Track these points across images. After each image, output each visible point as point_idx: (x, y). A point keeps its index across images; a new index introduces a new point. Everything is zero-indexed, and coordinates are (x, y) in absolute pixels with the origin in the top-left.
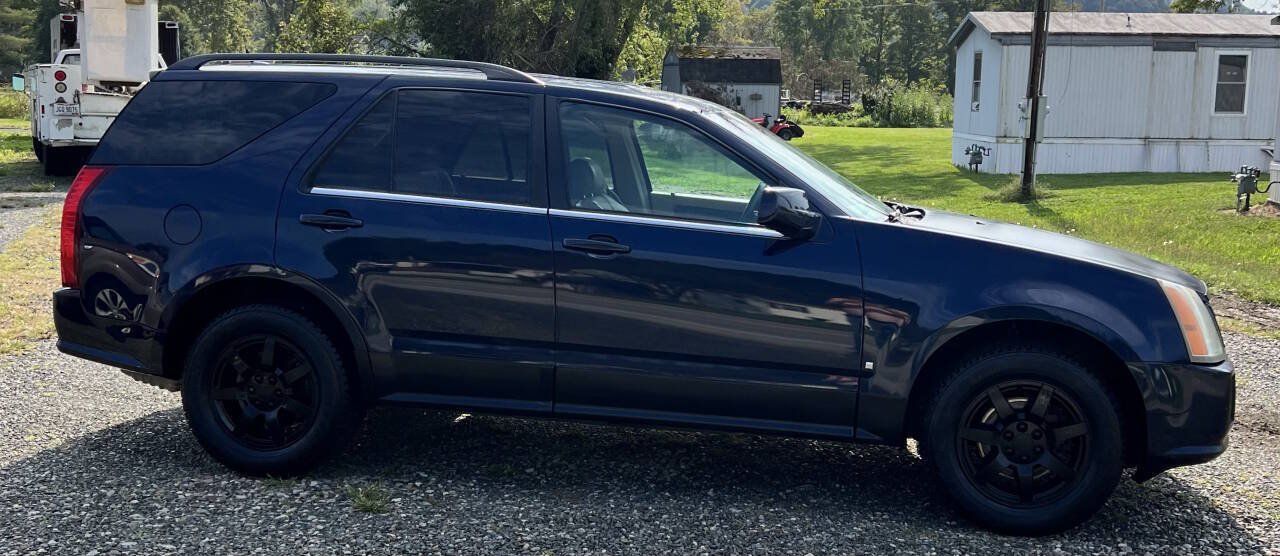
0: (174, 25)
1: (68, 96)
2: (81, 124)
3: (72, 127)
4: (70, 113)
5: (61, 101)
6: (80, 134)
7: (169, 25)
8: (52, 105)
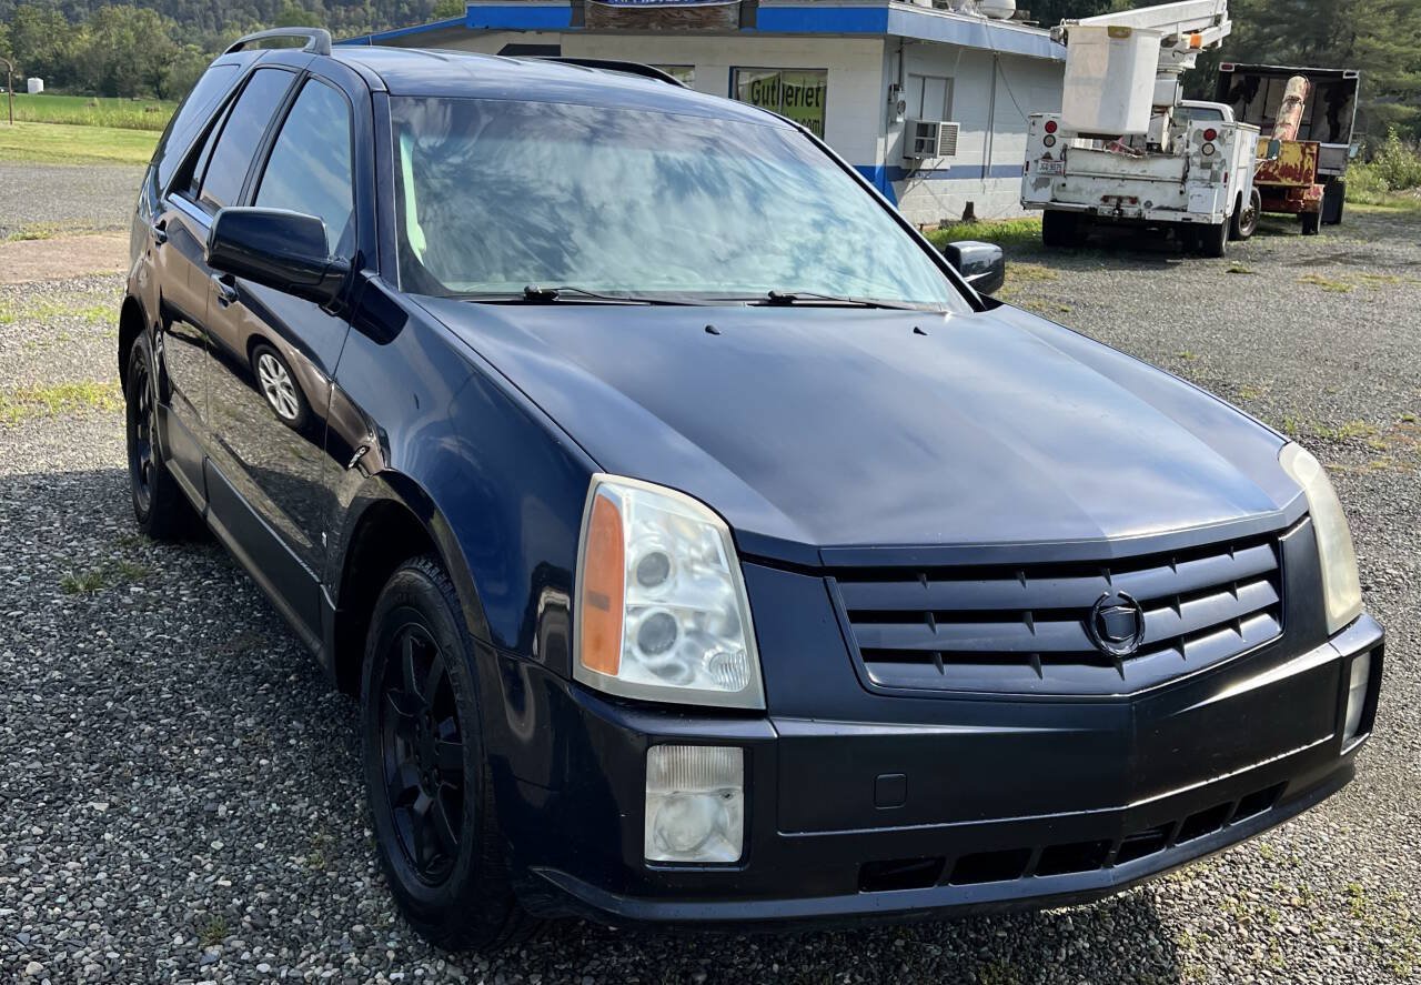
0: (1354, 74)
1: (1055, 152)
2: (1064, 185)
3: (1049, 188)
4: (1053, 172)
5: (1047, 157)
6: (1060, 196)
7: (1347, 74)
8: (1036, 161)
